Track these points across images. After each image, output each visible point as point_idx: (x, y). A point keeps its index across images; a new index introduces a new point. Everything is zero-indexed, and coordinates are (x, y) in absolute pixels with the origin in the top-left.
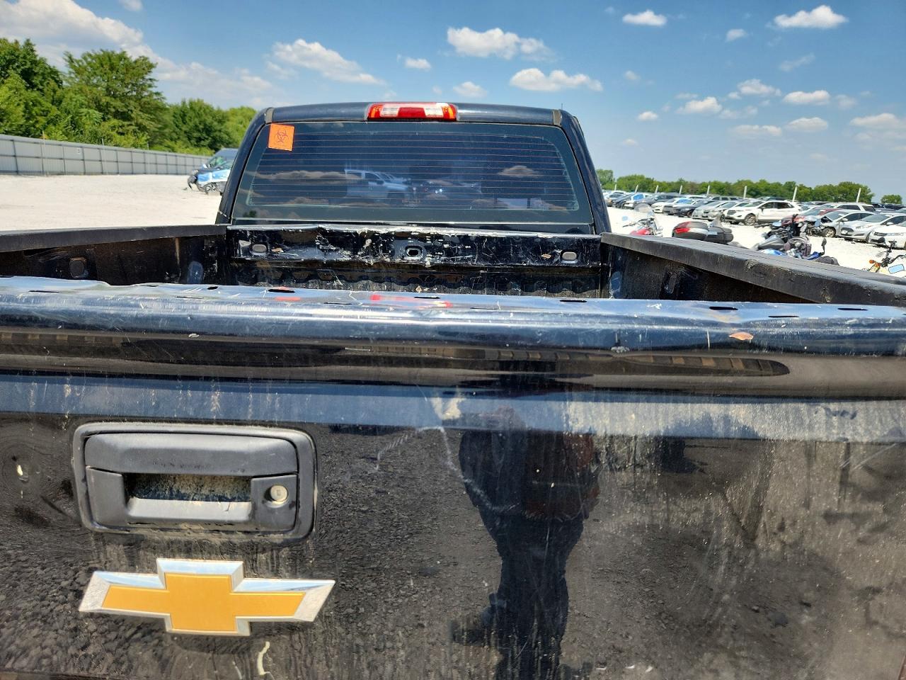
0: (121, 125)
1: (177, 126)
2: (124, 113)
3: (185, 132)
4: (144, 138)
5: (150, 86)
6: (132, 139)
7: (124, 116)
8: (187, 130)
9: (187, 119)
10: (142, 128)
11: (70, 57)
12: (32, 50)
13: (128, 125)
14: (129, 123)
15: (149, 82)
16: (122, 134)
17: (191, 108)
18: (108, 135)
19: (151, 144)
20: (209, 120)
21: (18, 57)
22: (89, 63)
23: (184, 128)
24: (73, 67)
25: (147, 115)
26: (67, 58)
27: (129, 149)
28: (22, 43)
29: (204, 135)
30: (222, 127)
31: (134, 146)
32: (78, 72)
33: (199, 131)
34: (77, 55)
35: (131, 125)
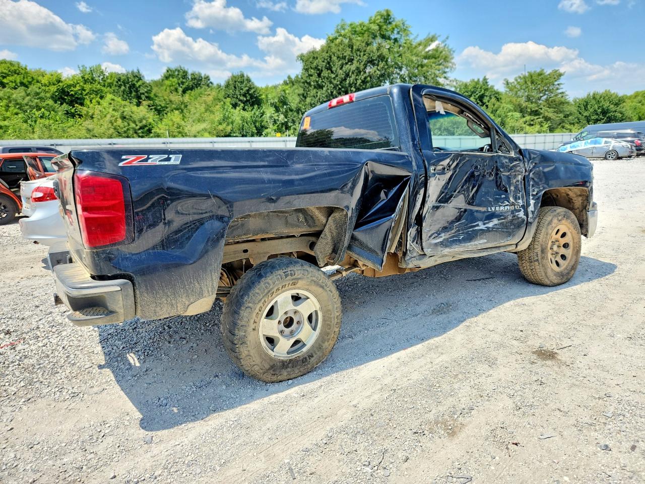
0: (532, 119)
1: (580, 113)
2: (537, 111)
3: (586, 116)
4: (546, 126)
5: (558, 89)
6: (537, 127)
7: (536, 113)
8: (588, 115)
9: (589, 107)
10: (547, 119)
11: (507, 82)
12: (487, 83)
13: (537, 119)
14: (537, 117)
15: (557, 86)
16: (531, 125)
17: (594, 98)
18: (521, 127)
19: (552, 130)
20: (606, 105)
21: (477, 88)
22: (518, 83)
23: (586, 114)
24: (508, 87)
25: (552, 109)
26: (505, 82)
27: (534, 135)
28: (481, 80)
29: (601, 116)
30: (618, 108)
31: (539, 132)
32: (511, 90)
33: (597, 114)
34: (511, 80)
35: (540, 118)
